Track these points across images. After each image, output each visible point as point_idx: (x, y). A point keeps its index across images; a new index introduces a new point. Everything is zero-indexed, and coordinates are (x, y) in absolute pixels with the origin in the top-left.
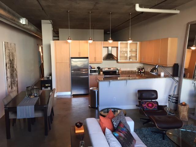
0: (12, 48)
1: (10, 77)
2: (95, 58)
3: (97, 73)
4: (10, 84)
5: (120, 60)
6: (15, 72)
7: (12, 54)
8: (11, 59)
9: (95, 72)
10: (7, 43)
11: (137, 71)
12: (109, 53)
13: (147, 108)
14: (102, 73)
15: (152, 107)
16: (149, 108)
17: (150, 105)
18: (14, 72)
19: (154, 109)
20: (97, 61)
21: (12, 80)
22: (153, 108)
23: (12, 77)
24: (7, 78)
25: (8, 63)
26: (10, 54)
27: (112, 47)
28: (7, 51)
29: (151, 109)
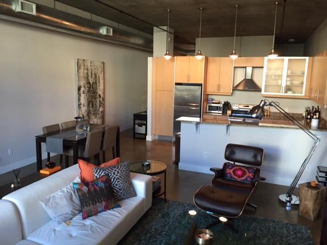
0: (95, 67)
1: (86, 105)
2: (219, 86)
3: (221, 112)
4: (86, 113)
5: (265, 92)
6: (98, 100)
7: (93, 76)
8: (91, 82)
9: (217, 110)
10: (84, 60)
11: (304, 115)
12: (247, 78)
13: (232, 177)
14: (229, 112)
15: (242, 176)
16: (236, 177)
17: (239, 173)
18: (95, 98)
19: (244, 180)
20: (222, 90)
21: (91, 109)
22: (243, 178)
23: (91, 106)
24: (79, 105)
25: (83, 86)
26: (90, 74)
27: (253, 67)
28: (82, 71)
29: (239, 179)
